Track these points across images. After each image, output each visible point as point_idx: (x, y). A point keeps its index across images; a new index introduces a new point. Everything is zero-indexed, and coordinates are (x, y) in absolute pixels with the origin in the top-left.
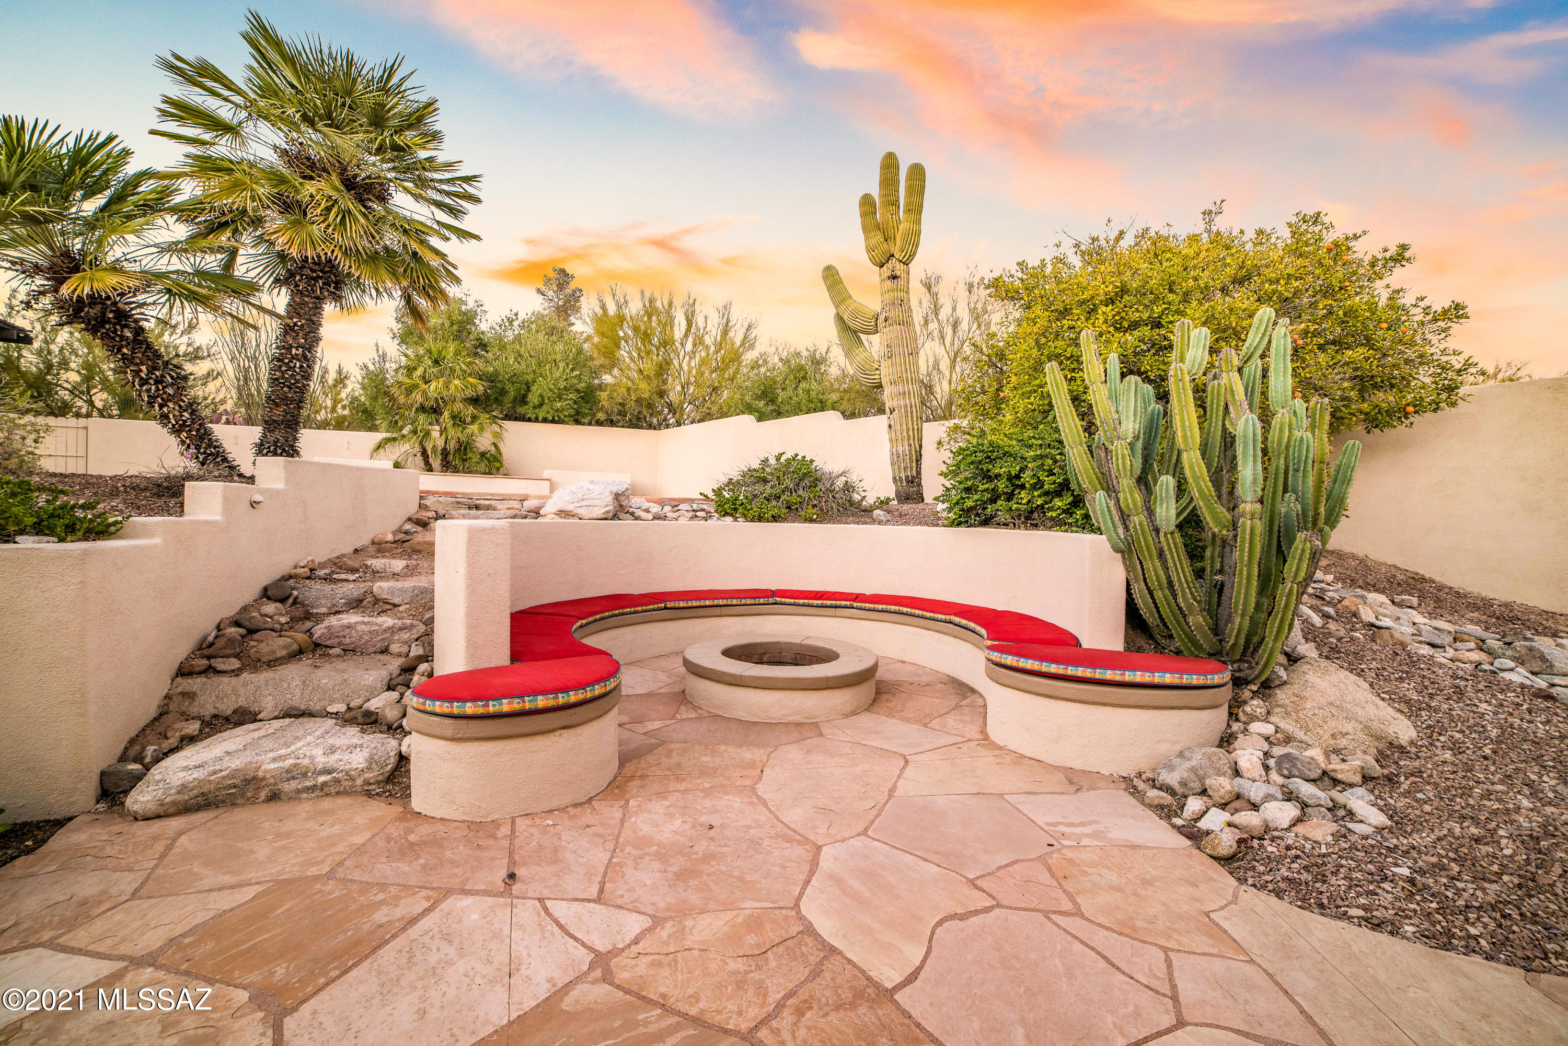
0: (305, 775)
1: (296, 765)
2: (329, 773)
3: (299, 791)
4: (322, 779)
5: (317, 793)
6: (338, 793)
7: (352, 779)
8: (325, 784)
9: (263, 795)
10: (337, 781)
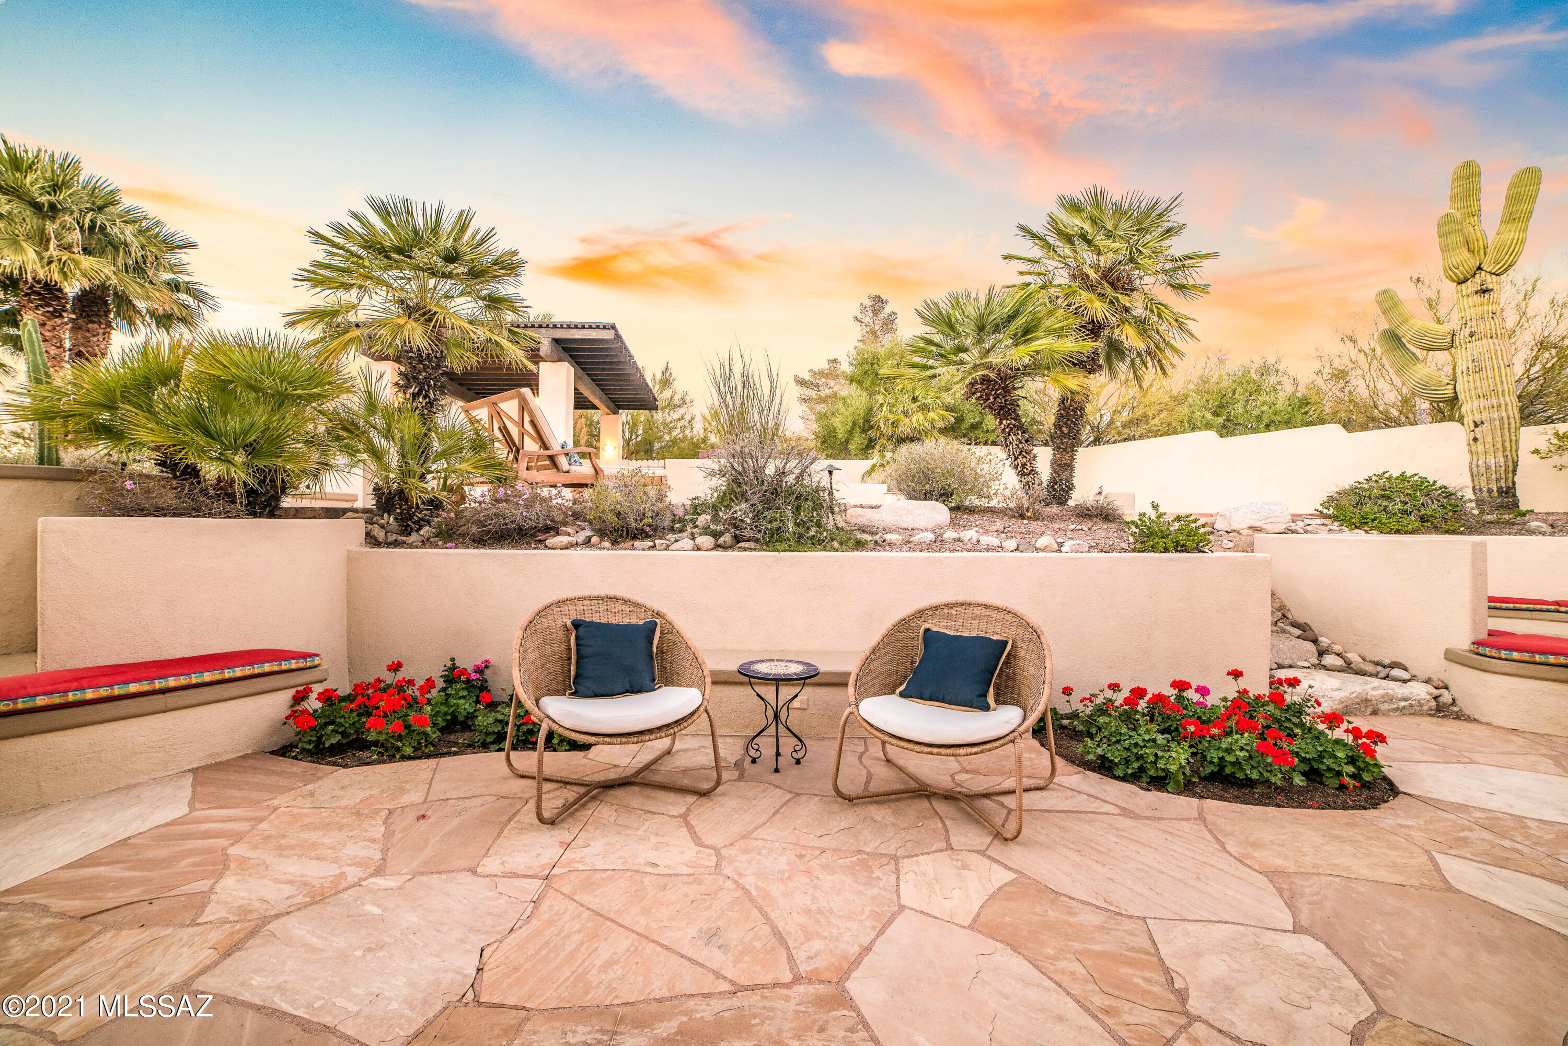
0: (1391, 700)
1: (1386, 694)
2: (1406, 700)
3: (1389, 711)
4: (1402, 704)
5: (1398, 713)
6: (1410, 714)
7: (1421, 705)
8: (1404, 707)
9: (1369, 710)
10: (1411, 706)
